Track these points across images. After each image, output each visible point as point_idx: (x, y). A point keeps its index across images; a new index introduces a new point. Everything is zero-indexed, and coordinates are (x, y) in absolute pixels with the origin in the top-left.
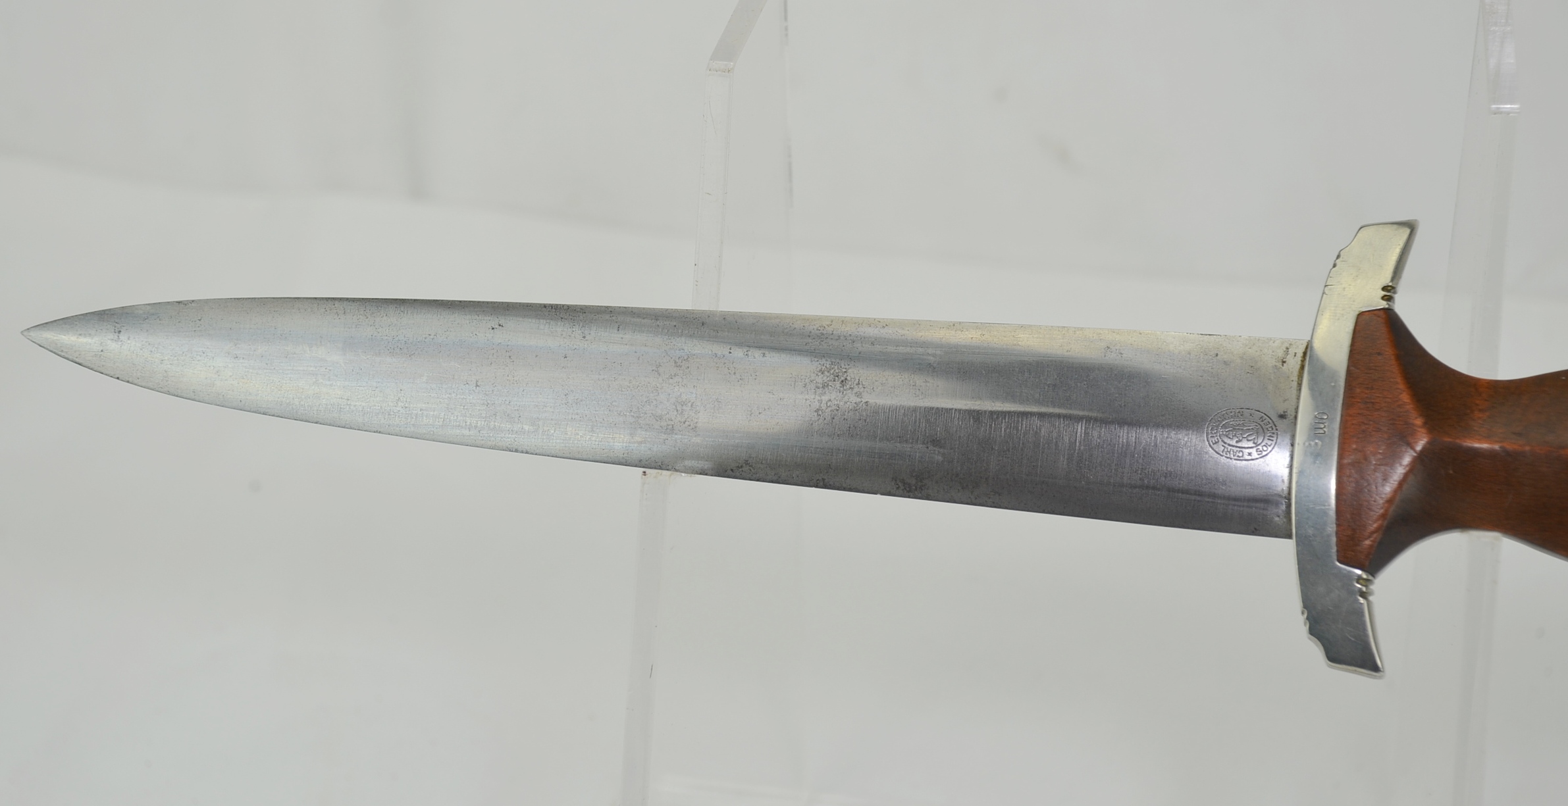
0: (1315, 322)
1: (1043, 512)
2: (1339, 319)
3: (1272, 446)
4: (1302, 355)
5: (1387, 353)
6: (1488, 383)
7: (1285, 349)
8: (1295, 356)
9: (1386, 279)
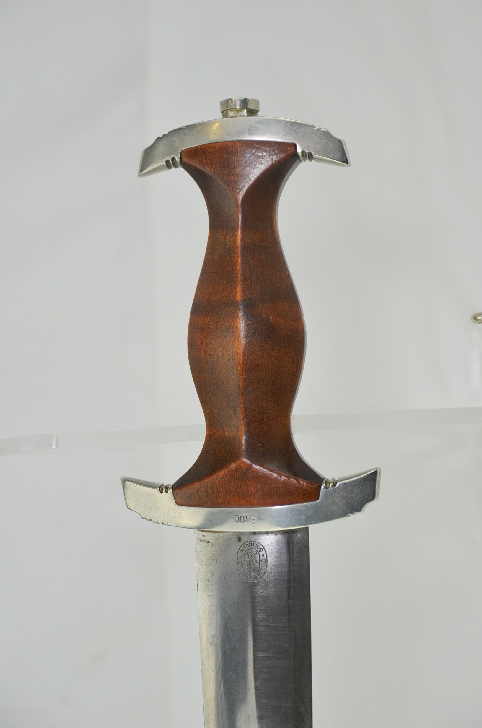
0: (184, 528)
1: (311, 671)
2: (181, 515)
3: (257, 543)
4: (203, 532)
5: (197, 487)
6: (208, 430)
7: (201, 542)
8: (204, 536)
9: (157, 491)
